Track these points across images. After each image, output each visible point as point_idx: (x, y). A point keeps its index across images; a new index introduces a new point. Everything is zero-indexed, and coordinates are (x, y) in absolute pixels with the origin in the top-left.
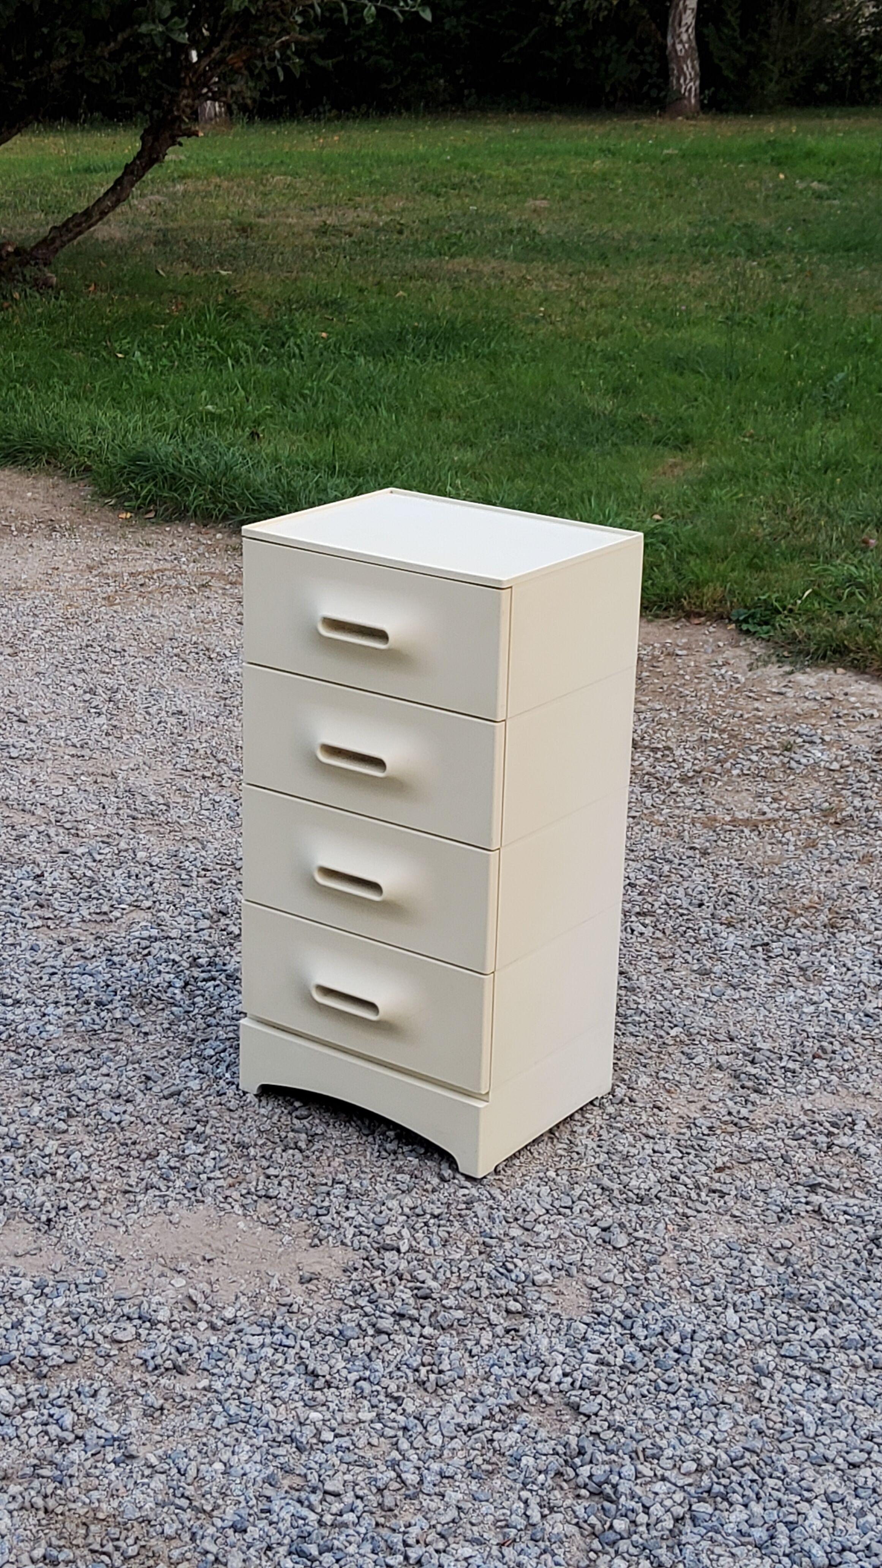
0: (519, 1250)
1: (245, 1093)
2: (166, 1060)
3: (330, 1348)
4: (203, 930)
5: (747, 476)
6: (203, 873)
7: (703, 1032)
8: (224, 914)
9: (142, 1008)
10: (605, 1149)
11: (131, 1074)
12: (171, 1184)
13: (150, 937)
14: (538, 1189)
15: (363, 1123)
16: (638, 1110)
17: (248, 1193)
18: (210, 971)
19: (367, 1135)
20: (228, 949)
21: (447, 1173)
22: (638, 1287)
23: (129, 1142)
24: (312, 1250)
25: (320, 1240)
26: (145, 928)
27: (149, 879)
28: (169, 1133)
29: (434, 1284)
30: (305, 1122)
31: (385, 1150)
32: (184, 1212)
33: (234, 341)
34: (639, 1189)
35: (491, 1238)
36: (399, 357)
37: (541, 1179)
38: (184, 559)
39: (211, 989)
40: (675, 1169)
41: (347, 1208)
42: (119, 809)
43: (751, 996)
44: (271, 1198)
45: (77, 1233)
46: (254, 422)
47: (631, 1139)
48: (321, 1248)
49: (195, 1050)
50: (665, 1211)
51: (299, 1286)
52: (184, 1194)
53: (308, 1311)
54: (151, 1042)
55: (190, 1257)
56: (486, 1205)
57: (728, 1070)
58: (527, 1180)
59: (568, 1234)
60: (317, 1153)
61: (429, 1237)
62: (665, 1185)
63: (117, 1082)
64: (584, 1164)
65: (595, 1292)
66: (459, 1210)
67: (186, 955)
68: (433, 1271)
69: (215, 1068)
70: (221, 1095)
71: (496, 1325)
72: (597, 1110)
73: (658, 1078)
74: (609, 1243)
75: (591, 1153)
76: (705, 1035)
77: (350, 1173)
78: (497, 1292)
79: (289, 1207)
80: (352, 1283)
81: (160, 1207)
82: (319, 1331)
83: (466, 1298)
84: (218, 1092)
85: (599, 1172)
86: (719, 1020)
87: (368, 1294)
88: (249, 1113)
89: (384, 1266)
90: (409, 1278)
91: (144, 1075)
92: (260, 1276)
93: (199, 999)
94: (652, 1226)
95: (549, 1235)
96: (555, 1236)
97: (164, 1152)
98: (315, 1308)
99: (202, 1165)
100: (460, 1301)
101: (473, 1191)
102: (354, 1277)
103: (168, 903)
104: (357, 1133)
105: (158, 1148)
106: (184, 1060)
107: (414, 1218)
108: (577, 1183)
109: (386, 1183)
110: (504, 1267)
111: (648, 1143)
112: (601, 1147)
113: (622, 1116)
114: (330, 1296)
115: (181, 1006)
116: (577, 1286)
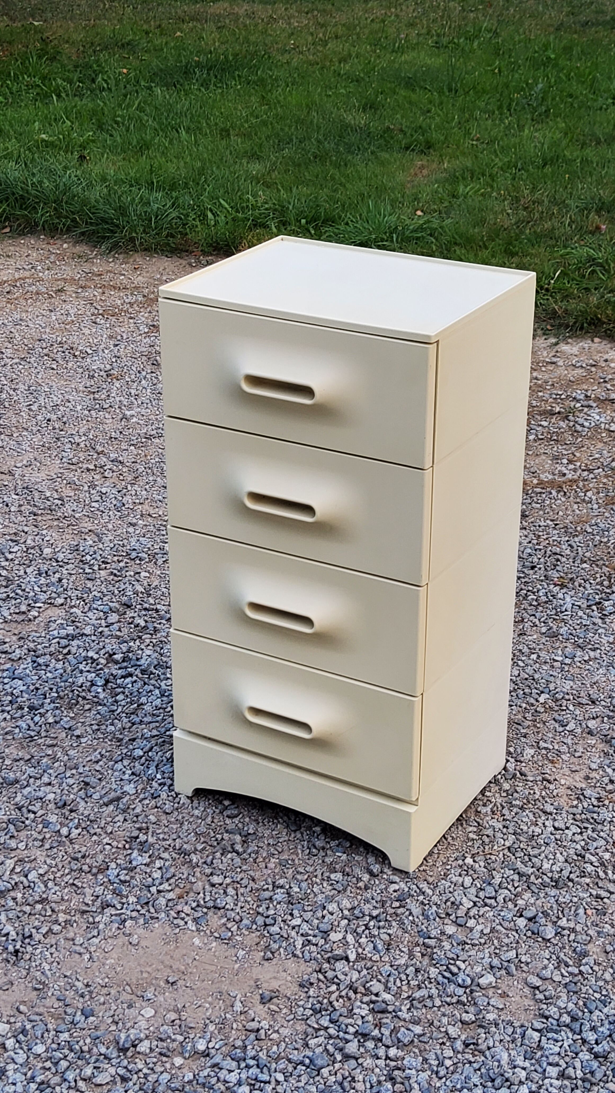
0: (458, 950)
1: (177, 794)
2: (101, 763)
3: (304, 1079)
4: (113, 624)
5: (483, 175)
6: (104, 566)
7: (567, 697)
8: (129, 607)
9: (70, 708)
10: (511, 831)
11: (71, 781)
12: (124, 900)
13: (68, 635)
14: (461, 880)
15: (290, 819)
16: (531, 784)
17: (198, 906)
18: (126, 668)
19: (295, 831)
20: (137, 643)
21: (376, 868)
22: (575, 983)
23: (79, 855)
24: (266, 963)
25: (273, 953)
26: (61, 626)
27: (57, 575)
28: (115, 844)
29: (387, 997)
30: (236, 820)
31: (315, 847)
32: (141, 931)
33: (54, 79)
34: (552, 871)
35: (430, 938)
36: (187, 87)
37: (461, 866)
38: (39, 268)
39: (130, 686)
40: (578, 847)
41: (291, 914)
42: (20, 506)
43: (598, 656)
44: (219, 909)
45: (44, 964)
46: (80, 146)
47: (531, 815)
48: (275, 961)
49: (124, 751)
50: (581, 894)
51: (262, 1006)
52: (138, 911)
53: (275, 1036)
54: (84, 745)
55: (154, 982)
56: (418, 900)
57: (598, 735)
58: (448, 870)
59: (499, 927)
60: (253, 855)
61: (372, 942)
62: (573, 865)
63: (59, 791)
64: (495, 847)
65: (537, 992)
66: (394, 908)
67: (102, 652)
68: (383, 980)
69: (146, 769)
70: (155, 798)
71: (455, 1039)
72: (494, 788)
73: (539, 748)
74: (538, 934)
75: (499, 835)
76: (569, 700)
77: (287, 875)
78: (448, 999)
79: (238, 918)
80: (311, 1000)
81: (119, 928)
82: (290, 1061)
83: (421, 1009)
84: (153, 794)
85: (511, 855)
86: (577, 682)
87: (328, 1012)
88: (184, 815)
89: (337, 978)
90: (363, 991)
91: (83, 781)
92: (223, 997)
93: (120, 697)
94: (572, 912)
95: (482, 931)
96: (487, 931)
97: (113, 865)
98: (281, 1032)
99: (150, 876)
100: (415, 1014)
101: (402, 885)
102: (311, 993)
103: (78, 599)
104: (286, 830)
105: (107, 860)
106: (116, 762)
107: (355, 921)
108: (494, 870)
109: (322, 884)
110: (448, 970)
111: (547, 819)
112: (507, 828)
113: (517, 792)
114: (292, 1016)
115: (105, 705)
116: (520, 986)
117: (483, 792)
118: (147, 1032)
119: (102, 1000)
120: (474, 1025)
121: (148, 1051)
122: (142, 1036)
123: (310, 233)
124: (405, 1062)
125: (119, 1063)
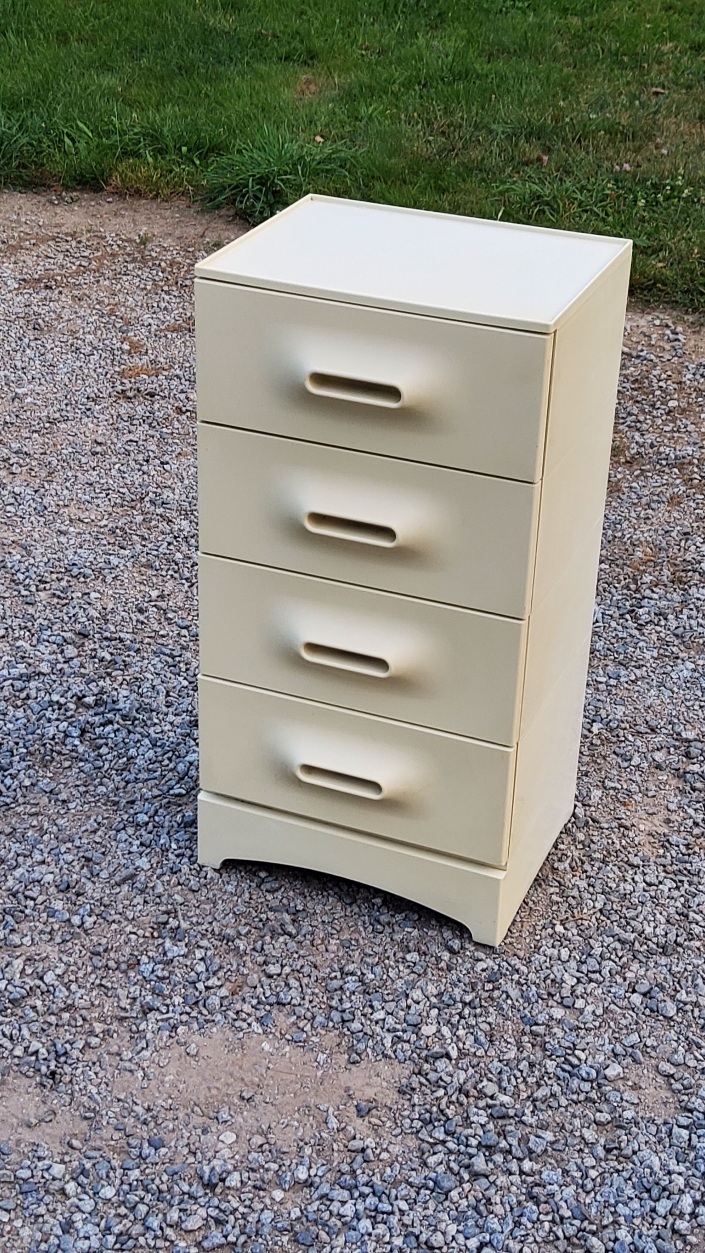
0: (572, 1037)
1: (201, 867)
2: (100, 833)
3: (431, 1204)
4: (72, 658)
5: (386, 93)
6: (42, 586)
7: (623, 725)
8: (85, 636)
9: (45, 766)
10: (598, 890)
11: (70, 858)
12: (168, 1001)
13: (21, 675)
14: (556, 952)
15: (341, 890)
16: (607, 832)
17: (259, 1003)
18: (103, 713)
19: (350, 904)
20: (108, 680)
21: (456, 944)
23: (101, 949)
24: (354, 1068)
25: (359, 1055)
26: (10, 664)
28: (140, 932)
29: (505, 1099)
30: (279, 895)
31: (379, 923)
32: (197, 1038)
34: (656, 936)
35: (536, 1024)
37: (551, 936)
39: (112, 735)
40: (678, 904)
41: (372, 1007)
43: (645, 674)
44: (284, 1005)
45: (90, 1087)
47: (615, 869)
48: (363, 1064)
49: (125, 817)
50: (695, 961)
51: (360, 1121)
52: (189, 1014)
53: (385, 1155)
54: (73, 811)
55: (226, 1099)
56: (512, 980)
57: (668, 769)
58: (538, 941)
59: (612, 1007)
60: (308, 937)
61: (472, 1034)
62: (677, 926)
63: (58, 870)
64: (585, 911)
65: (673, 1081)
66: (487, 991)
67: (69, 694)
68: (495, 1079)
69: (156, 838)
70: (176, 873)
71: (592, 1143)
72: (567, 839)
73: (605, 788)
74: (658, 1011)
75: (586, 895)
76: (625, 729)
77: (354, 959)
78: (575, 1097)
79: (309, 1015)
80: (417, 1109)
81: (170, 1036)
82: (411, 1184)
83: (546, 1111)
84: (172, 869)
85: (605, 919)
86: (629, 707)
87: (442, 1122)
88: (215, 892)
89: (442, 1080)
90: (476, 1094)
91: (83, 857)
92: (311, 1113)
93: (105, 750)
94: (690, 983)
95: (594, 1011)
96: (599, 1012)
97: (144, 959)
98: (390, 1150)
99: (192, 970)
100: (541, 1117)
101: (490, 962)
102: (416, 1100)
103: (21, 629)
104: (339, 904)
105: (136, 953)
106: (118, 831)
107: (446, 1010)
108: (591, 938)
109: (398, 967)
110: (567, 1061)
111: (636, 873)
112: (593, 886)
113: (594, 843)
114: (398, 1130)
115: (87, 760)
116: (651, 1076)
117: (555, 846)
118: (233, 1162)
119: (171, 1126)
120: (610, 1125)
121: (239, 1185)
122: (230, 1167)
123: (194, 163)
124: (543, 1176)
125: (208, 1202)
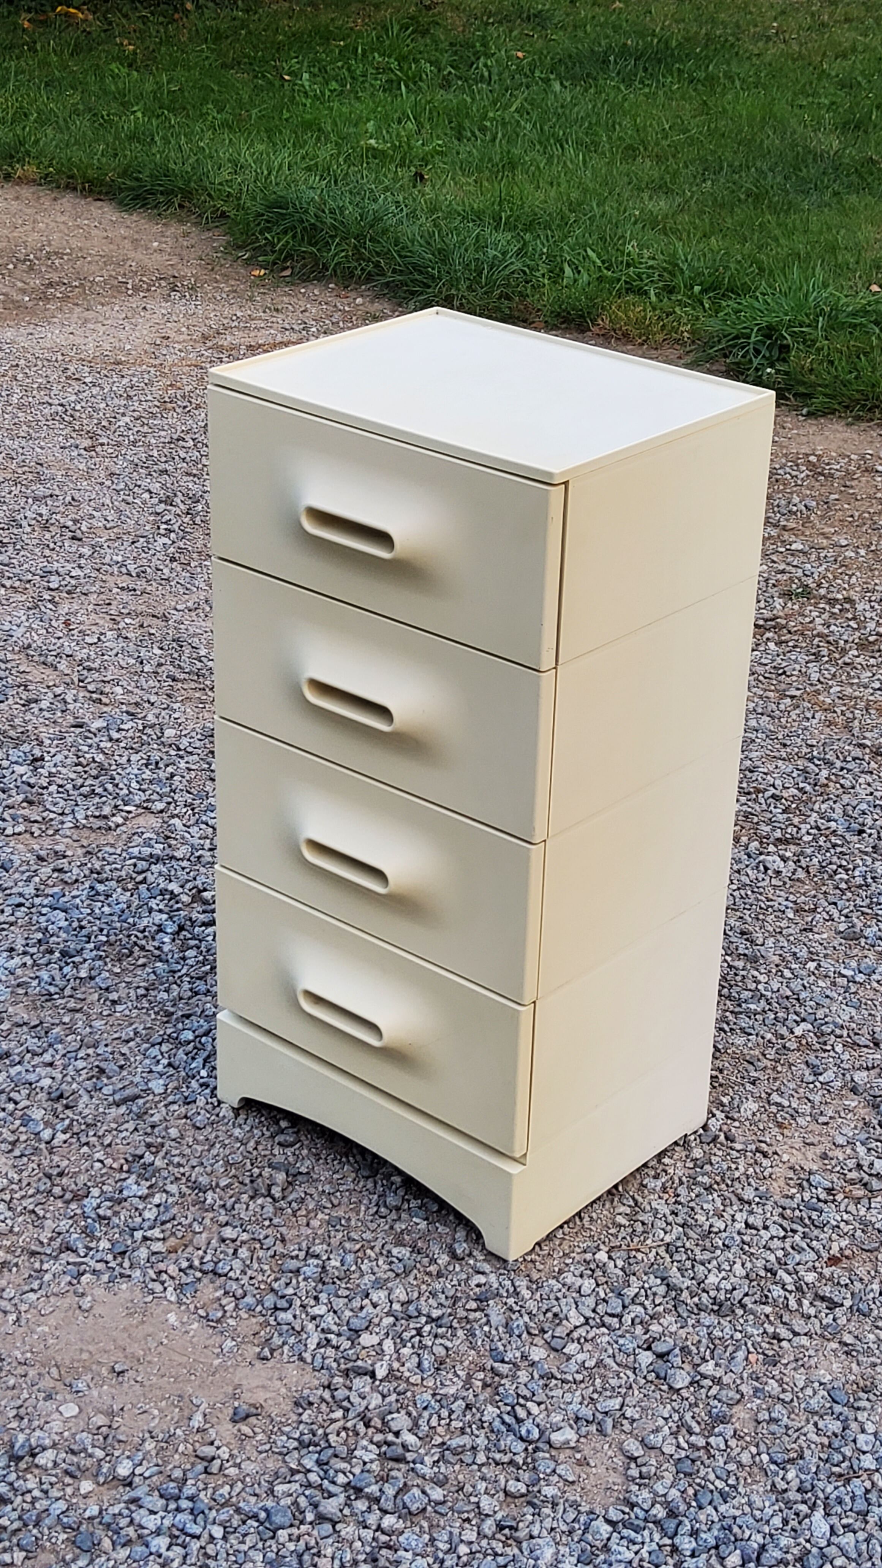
0: (537, 1385)
1: (220, 1102)
2: (132, 1044)
3: (250, 1541)
7: (838, 1032)
9: (119, 960)
10: (680, 1220)
11: (81, 1064)
12: (93, 1245)
13: (151, 856)
14: (579, 1281)
15: (364, 1159)
16: (735, 1154)
17: (191, 1267)
19: (367, 1178)
21: (461, 1248)
22: (693, 1461)
23: (55, 1172)
24: (258, 1364)
25: (272, 1350)
26: (147, 843)
27: (170, 769)
28: (108, 1162)
29: (410, 1439)
30: (289, 1151)
31: (386, 1206)
32: (99, 1292)
33: (416, 61)
34: (718, 1289)
35: (503, 1361)
36: (601, 82)
37: (587, 1263)
38: (314, 329)
40: (772, 1258)
41: (316, 1298)
42: (160, 665)
46: (422, 159)
47: (718, 1201)
48: (272, 1362)
49: (169, 1031)
50: (749, 1329)
51: (230, 1426)
52: (107, 1262)
53: (232, 1471)
54: (118, 1014)
55: (94, 1367)
56: (506, 1304)
57: (865, 1094)
58: (567, 1265)
59: (609, 1361)
60: (294, 1205)
61: (419, 1355)
62: (754, 1283)
63: (60, 1076)
64: (649, 1242)
65: (633, 1465)
66: (468, 1310)
67: (189, 885)
68: (414, 1414)
69: (189, 1060)
70: (188, 1103)
71: (487, 1515)
72: (680, 1152)
73: (769, 1102)
74: (665, 1379)
75: (661, 1224)
76: (841, 1037)
77: (332, 1241)
78: (498, 1456)
79: (240, 1292)
80: (302, 1427)
81: (70, 1283)
82: (238, 1511)
83: (453, 1465)
84: (186, 1098)
85: (667, 1256)
86: (864, 1011)
87: (318, 1448)
88: (220, 1133)
89: (349, 1401)
90: (379, 1426)
91: (97, 1066)
92: (181, 1404)
93: (190, 953)
94: (728, 1354)
95: (584, 1362)
96: (591, 1363)
97: (95, 1192)
98: (243, 1466)
99: (140, 1215)
100: (443, 1470)
101: (493, 1278)
102: (305, 1417)
103: (185, 806)
104: (353, 1175)
105: (89, 1184)
106: (153, 1045)
107: (403, 1322)
108: (634, 1274)
109: (377, 1260)
110: (513, 1413)
111: (741, 1210)
112: (676, 1215)
113: (711, 1164)
114: (267, 1447)
115: (167, 961)
116: (610, 1453)
117: (660, 1156)
118: (57, 1438)
119: (12, 1382)
120: (523, 1499)
121: (50, 1465)
122: (47, 1442)
123: (704, 307)
124: (401, 1539)
125: (5, 1476)
